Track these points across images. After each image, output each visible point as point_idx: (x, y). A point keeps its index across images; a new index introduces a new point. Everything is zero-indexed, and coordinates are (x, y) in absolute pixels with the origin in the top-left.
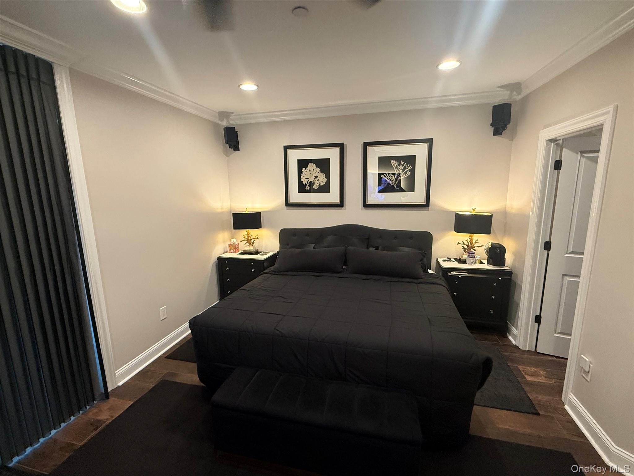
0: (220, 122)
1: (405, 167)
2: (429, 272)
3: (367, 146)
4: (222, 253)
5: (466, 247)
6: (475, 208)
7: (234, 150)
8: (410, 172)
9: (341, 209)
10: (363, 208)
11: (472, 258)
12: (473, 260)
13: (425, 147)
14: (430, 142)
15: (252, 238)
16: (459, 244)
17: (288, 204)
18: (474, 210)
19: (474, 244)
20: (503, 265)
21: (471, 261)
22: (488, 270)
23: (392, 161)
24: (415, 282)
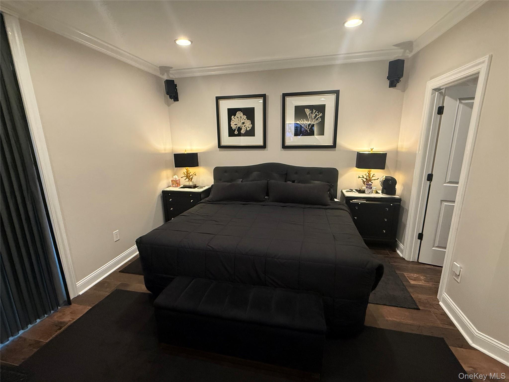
0: (161, 76)
1: (317, 114)
2: (335, 200)
3: (286, 97)
4: (166, 186)
5: (365, 180)
6: (373, 148)
7: (174, 101)
8: (320, 119)
9: (264, 150)
10: (282, 149)
11: (369, 188)
12: (370, 191)
13: (333, 97)
14: (337, 93)
15: (190, 175)
16: (360, 177)
17: (220, 146)
18: (372, 150)
19: (371, 178)
20: (394, 193)
21: (368, 191)
22: (382, 198)
23: (306, 110)
24: (325, 208)
